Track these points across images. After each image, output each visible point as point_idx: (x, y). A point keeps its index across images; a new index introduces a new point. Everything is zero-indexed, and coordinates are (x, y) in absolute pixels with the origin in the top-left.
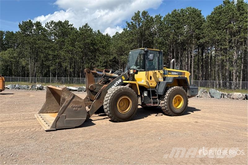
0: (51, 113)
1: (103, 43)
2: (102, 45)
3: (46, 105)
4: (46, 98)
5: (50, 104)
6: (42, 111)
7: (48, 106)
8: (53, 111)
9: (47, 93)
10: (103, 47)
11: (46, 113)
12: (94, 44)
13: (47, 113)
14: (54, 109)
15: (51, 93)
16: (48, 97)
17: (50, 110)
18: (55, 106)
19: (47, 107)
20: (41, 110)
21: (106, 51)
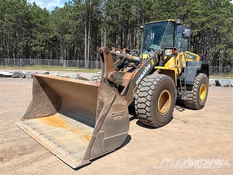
0: (41, 117)
1: (41, 18)
2: (40, 21)
3: (33, 105)
4: (33, 94)
5: (40, 103)
6: (27, 116)
7: (36, 106)
8: (44, 113)
9: (35, 86)
10: (41, 23)
11: (34, 118)
12: (30, 18)
13: (36, 117)
14: (46, 110)
15: (41, 87)
16: (35, 92)
17: (40, 113)
18: (47, 106)
19: (35, 109)
20: (25, 114)
21: (45, 27)
